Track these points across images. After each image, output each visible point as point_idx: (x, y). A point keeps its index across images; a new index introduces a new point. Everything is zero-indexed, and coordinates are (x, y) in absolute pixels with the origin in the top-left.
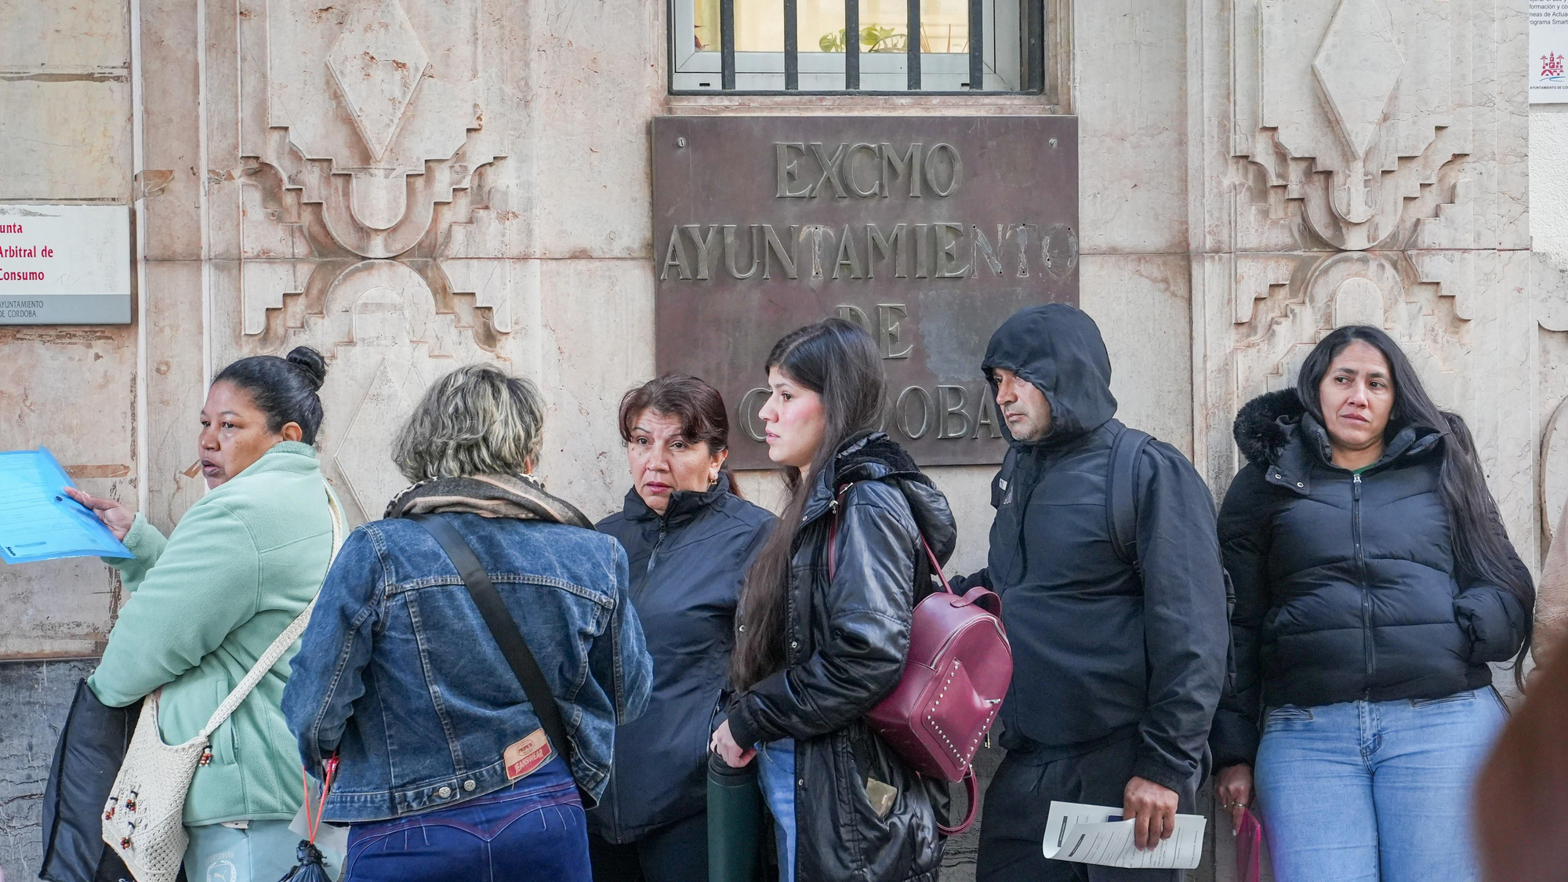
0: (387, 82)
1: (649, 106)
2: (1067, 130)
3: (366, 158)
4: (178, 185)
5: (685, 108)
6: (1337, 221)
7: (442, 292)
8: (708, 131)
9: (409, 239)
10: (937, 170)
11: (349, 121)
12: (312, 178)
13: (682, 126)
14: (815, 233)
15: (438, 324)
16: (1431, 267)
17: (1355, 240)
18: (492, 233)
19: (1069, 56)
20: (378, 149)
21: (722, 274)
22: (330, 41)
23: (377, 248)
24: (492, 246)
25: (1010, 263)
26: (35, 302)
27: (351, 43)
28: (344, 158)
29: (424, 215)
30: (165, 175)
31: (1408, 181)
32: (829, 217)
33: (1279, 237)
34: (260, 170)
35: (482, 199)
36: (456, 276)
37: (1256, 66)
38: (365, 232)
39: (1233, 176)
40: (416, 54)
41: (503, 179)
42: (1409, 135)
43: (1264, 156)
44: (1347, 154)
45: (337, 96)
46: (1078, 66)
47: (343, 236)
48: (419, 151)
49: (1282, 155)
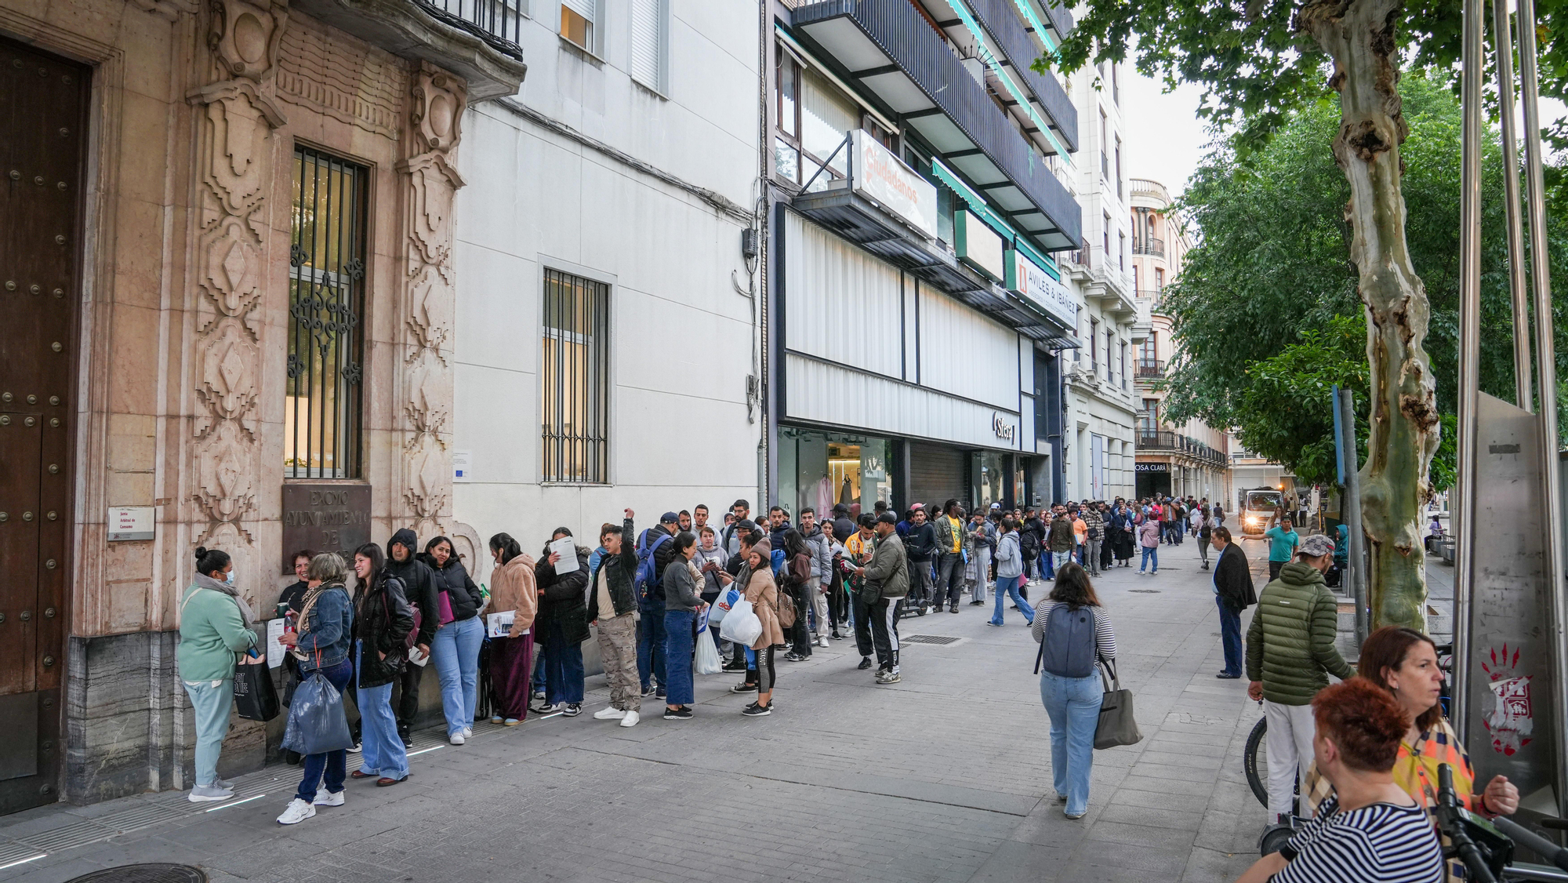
0: (231, 476)
1: (281, 482)
2: (369, 488)
3: (224, 495)
4: (172, 502)
5: (290, 482)
6: (424, 510)
7: (240, 530)
8: (296, 488)
9: (233, 517)
10: (344, 498)
11: (220, 485)
12: (211, 500)
13: (290, 487)
14: (319, 513)
15: (239, 538)
16: (440, 521)
17: (426, 515)
18: (252, 515)
19: (369, 471)
20: (228, 493)
21: (299, 523)
22: (218, 465)
23: (225, 519)
24: (252, 518)
25: (358, 521)
26: (129, 534)
27: (223, 465)
28: (219, 496)
29: (236, 510)
30: (169, 500)
31: (435, 502)
32: (322, 510)
33: (413, 514)
34: (198, 498)
35: (249, 506)
36: (244, 526)
37: (409, 474)
38: (223, 515)
39: (403, 500)
40: (237, 468)
41: (254, 501)
42: (437, 491)
43: (410, 496)
44: (426, 495)
45: (218, 479)
46: (371, 473)
47: (217, 515)
48: (237, 493)
49: (413, 494)
